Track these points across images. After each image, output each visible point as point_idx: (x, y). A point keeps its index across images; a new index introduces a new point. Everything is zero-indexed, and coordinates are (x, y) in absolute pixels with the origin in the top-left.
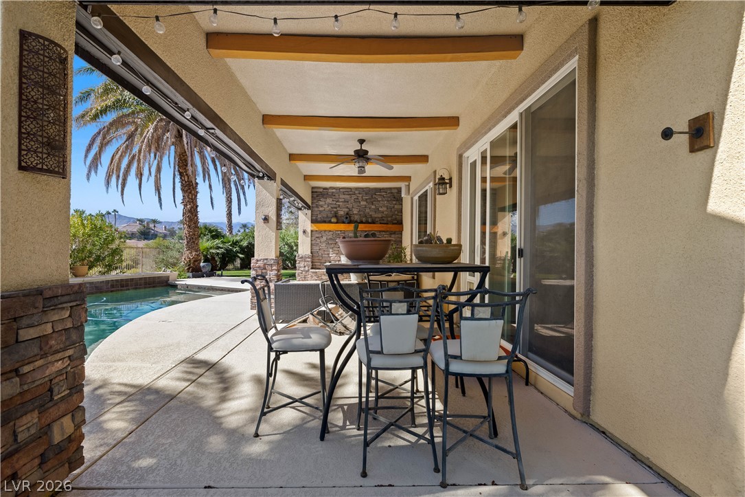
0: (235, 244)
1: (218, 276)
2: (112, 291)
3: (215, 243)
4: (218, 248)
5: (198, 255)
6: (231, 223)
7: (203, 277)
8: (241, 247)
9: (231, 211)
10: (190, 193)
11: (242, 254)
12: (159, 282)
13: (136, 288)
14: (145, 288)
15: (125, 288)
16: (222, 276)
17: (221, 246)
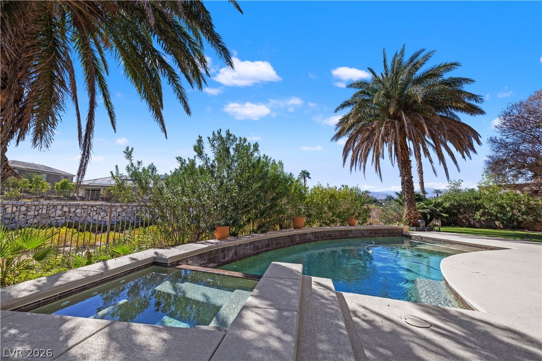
0: (437, 205)
1: (437, 231)
2: (370, 237)
3: (421, 205)
4: (424, 208)
5: (416, 214)
6: (424, 189)
7: (425, 231)
8: (444, 208)
9: (423, 180)
10: (407, 168)
11: (445, 213)
12: (397, 233)
13: (383, 236)
14: (389, 236)
15: (377, 235)
16: (440, 231)
17: (425, 206)
